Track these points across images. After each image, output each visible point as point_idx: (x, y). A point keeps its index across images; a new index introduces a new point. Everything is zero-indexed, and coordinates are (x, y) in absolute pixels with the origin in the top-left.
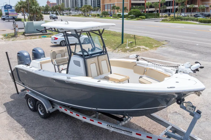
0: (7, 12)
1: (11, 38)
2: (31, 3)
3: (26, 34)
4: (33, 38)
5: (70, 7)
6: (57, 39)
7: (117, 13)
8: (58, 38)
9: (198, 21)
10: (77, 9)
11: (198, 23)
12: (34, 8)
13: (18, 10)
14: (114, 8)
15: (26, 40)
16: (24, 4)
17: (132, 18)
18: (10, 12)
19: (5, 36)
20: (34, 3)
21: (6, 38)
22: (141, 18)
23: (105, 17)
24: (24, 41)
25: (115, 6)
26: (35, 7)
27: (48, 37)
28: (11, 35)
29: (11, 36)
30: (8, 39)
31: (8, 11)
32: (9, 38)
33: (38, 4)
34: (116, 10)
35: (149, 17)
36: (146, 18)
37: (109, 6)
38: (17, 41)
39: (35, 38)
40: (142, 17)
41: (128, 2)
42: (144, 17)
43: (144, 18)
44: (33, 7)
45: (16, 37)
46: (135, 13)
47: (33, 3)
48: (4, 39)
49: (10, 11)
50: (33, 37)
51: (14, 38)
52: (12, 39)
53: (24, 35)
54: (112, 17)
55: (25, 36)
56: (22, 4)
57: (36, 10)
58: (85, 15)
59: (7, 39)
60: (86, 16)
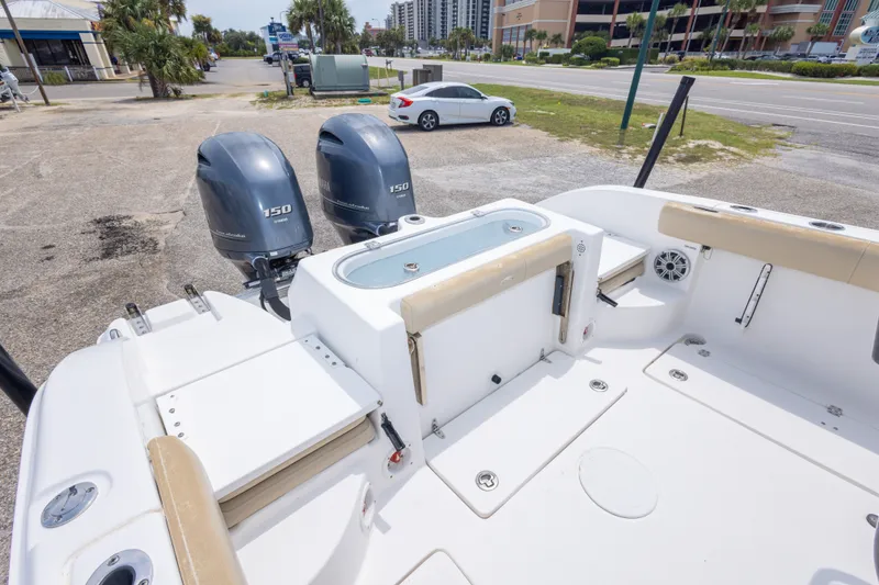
0: (274, 42)
1: (277, 101)
2: (329, 7)
3: (315, 93)
4: (334, 103)
5: (416, 38)
6: (407, 103)
7: (540, 50)
8: (411, 100)
9: (789, 72)
10: (433, 44)
11: (788, 76)
12: (336, 21)
13: (295, 25)
14: (530, 34)
15: (317, 109)
16: (309, 7)
17: (580, 63)
18: (280, 41)
19: (262, 95)
20: (337, 9)
21: (264, 102)
22: (608, 61)
23: (506, 61)
24: (311, 110)
25: (534, 31)
26: (337, 17)
27: (374, 103)
28: (280, 94)
29: (278, 96)
30: (269, 104)
31: (276, 40)
32: (273, 101)
33: (346, 11)
34: (535, 42)
35: (630, 60)
36: (621, 64)
37: (514, 31)
38: (293, 110)
39: (341, 105)
40: (611, 59)
41: (567, 19)
42: (617, 60)
43: (614, 64)
44: (334, 18)
45: (291, 100)
46: (589, 48)
47: (333, 5)
48: (258, 105)
49: (281, 36)
50: (337, 102)
51: (285, 103)
52: (280, 105)
53: (312, 94)
54: (524, 62)
55: (315, 97)
56: (305, 8)
57: (341, 27)
58: (454, 56)
59: (265, 105)
60: (458, 60)
